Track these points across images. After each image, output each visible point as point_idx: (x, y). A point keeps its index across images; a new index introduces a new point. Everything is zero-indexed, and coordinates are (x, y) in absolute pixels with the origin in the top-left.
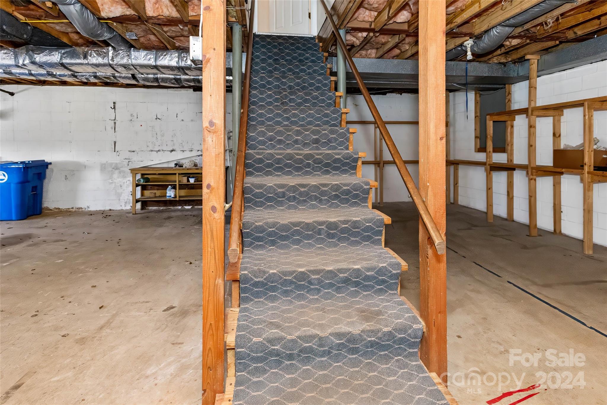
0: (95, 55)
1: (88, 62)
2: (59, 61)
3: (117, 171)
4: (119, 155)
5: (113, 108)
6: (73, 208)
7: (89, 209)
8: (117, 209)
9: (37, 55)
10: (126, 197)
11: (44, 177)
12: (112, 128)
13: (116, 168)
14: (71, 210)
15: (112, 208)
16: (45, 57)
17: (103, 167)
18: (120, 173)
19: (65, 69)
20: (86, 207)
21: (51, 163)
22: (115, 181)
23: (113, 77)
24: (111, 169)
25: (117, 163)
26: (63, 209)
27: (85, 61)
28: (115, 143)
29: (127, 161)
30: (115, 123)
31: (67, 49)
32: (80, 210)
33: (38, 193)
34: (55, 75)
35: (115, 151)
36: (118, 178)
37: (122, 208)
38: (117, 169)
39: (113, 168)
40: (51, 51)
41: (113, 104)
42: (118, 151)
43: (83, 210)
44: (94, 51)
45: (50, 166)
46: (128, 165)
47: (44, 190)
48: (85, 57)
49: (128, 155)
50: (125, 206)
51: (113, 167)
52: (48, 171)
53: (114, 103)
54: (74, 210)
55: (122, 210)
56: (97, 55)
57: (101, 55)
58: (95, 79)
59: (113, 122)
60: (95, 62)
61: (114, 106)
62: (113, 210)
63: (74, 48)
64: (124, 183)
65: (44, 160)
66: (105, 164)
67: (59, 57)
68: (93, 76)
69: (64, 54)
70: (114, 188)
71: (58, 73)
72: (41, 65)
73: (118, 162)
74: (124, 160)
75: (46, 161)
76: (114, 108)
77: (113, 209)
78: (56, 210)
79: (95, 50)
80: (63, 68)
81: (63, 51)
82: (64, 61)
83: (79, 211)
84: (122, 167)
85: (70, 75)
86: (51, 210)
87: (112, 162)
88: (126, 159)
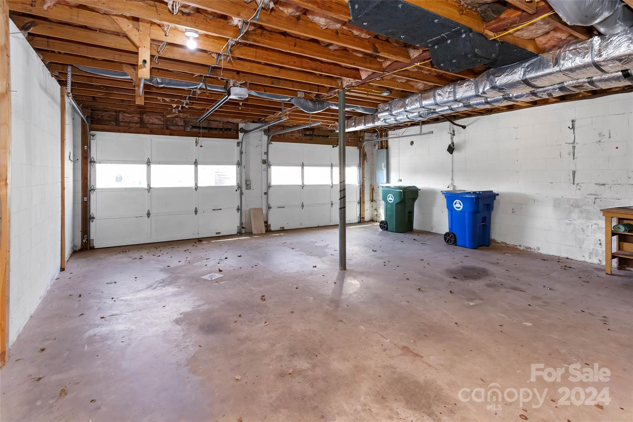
0: (571, 56)
1: (560, 69)
2: (521, 78)
3: (577, 210)
4: (579, 189)
5: (571, 128)
6: (520, 246)
7: (539, 251)
8: (577, 259)
9: (498, 78)
10: (592, 247)
11: (492, 209)
12: (569, 154)
13: (575, 205)
14: (519, 247)
15: (569, 257)
16: (507, 77)
17: (557, 204)
18: (581, 212)
19: (528, 87)
20: (536, 248)
21: (498, 195)
22: (574, 222)
23: (589, 83)
24: (568, 206)
25: (576, 199)
26: (510, 244)
27: (557, 68)
28: (574, 173)
29: (593, 197)
30: (574, 147)
31: (531, 61)
32: (529, 250)
33: (487, 224)
34: (511, 98)
35: (574, 184)
36: (579, 218)
37: (585, 260)
38: (577, 206)
39: (572, 206)
40: (513, 68)
41: (571, 123)
42: (578, 184)
43: (532, 250)
44: (568, 51)
45: (497, 197)
46: (594, 203)
47: (492, 221)
48: (556, 63)
49: (595, 189)
50: (590, 258)
51: (571, 203)
52: (495, 202)
53: (573, 121)
54: (522, 248)
55: (585, 262)
56: (574, 54)
57: (579, 53)
58: (560, 92)
59: (571, 145)
60: (570, 66)
61: (572, 125)
62: (572, 260)
63: (541, 56)
64: (588, 226)
65: (492, 191)
66: (560, 199)
67: (522, 73)
68: (558, 88)
69: (528, 67)
70: (573, 230)
71: (515, 95)
72: (500, 89)
73: (578, 197)
74: (588, 196)
75: (494, 192)
76: (573, 128)
77: (572, 258)
78: (503, 245)
79: (571, 48)
80: (526, 86)
81: (527, 64)
82: (528, 76)
83: (527, 251)
84: (585, 205)
85: (529, 93)
86: (498, 243)
87: (570, 197)
88: (591, 194)
